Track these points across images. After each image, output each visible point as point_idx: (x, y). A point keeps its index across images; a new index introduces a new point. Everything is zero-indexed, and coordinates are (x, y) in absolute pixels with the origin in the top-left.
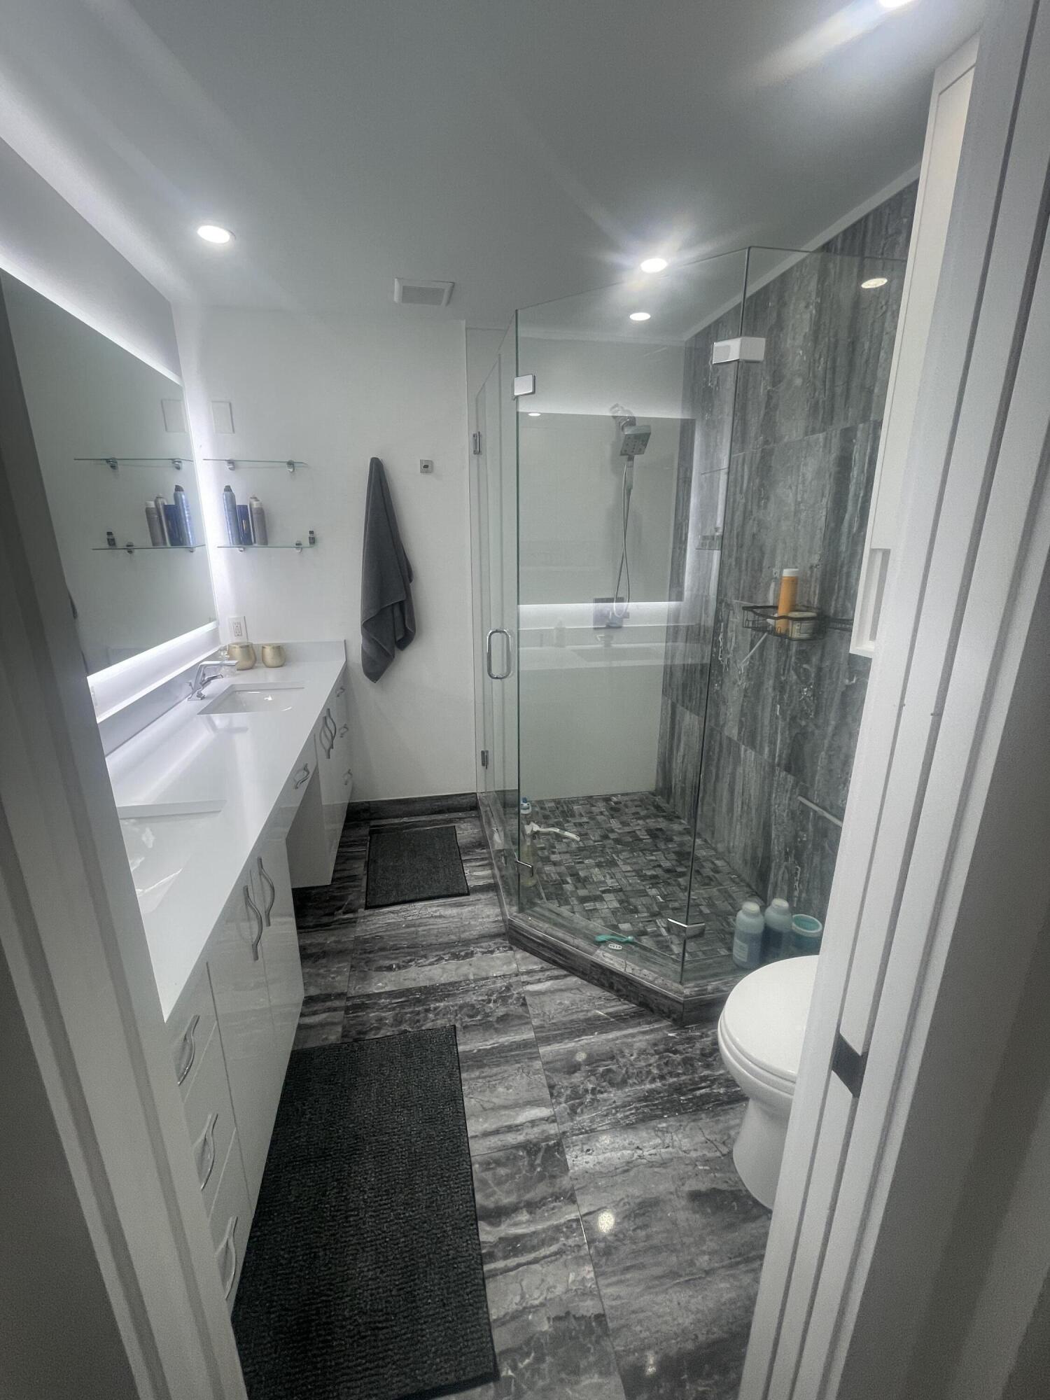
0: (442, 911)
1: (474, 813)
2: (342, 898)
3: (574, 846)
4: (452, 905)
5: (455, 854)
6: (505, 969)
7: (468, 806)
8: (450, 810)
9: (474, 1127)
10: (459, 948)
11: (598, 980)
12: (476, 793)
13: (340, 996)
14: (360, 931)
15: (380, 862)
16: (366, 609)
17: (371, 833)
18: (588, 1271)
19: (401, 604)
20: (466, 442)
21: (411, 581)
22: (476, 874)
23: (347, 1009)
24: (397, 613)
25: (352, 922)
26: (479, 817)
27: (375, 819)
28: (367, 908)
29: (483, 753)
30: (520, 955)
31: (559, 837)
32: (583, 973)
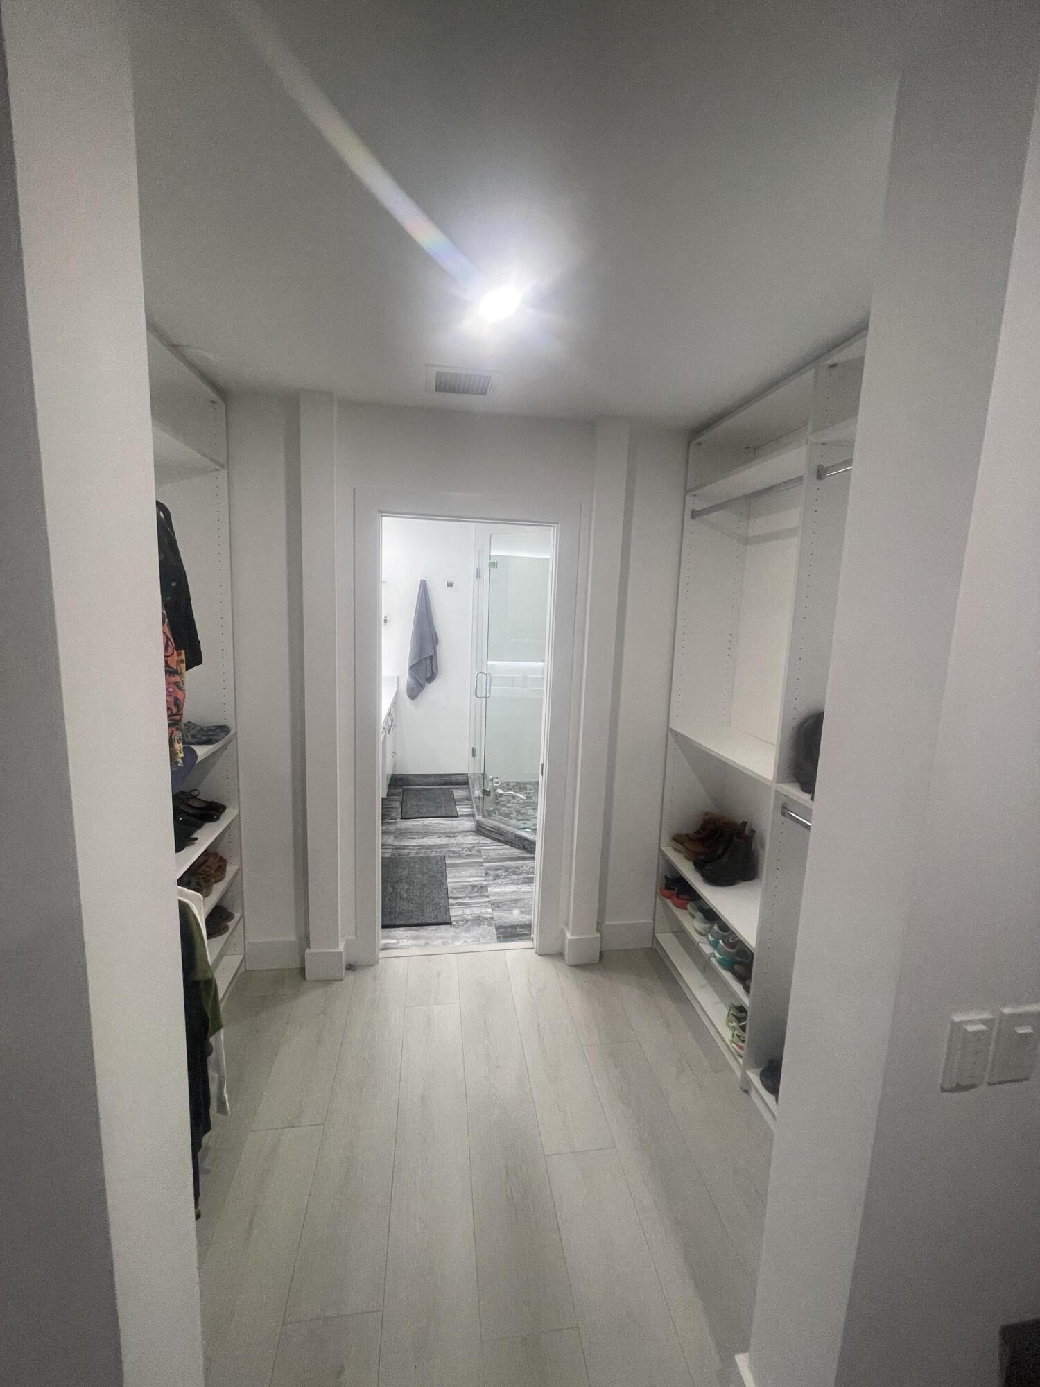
0: (443, 822)
1: (465, 786)
2: (389, 815)
3: (522, 801)
4: (448, 820)
5: (453, 802)
6: (472, 842)
7: (463, 782)
8: (451, 783)
9: (449, 880)
10: (451, 834)
11: (518, 845)
12: (467, 774)
13: (390, 845)
14: (398, 826)
15: (409, 802)
16: (412, 658)
17: (403, 791)
18: (490, 910)
19: (431, 658)
20: (473, 573)
21: (437, 644)
22: (461, 810)
23: (393, 849)
24: (428, 662)
25: (395, 823)
26: (469, 788)
27: (406, 785)
28: (402, 819)
29: (473, 748)
30: (481, 838)
31: (514, 797)
32: (511, 843)
